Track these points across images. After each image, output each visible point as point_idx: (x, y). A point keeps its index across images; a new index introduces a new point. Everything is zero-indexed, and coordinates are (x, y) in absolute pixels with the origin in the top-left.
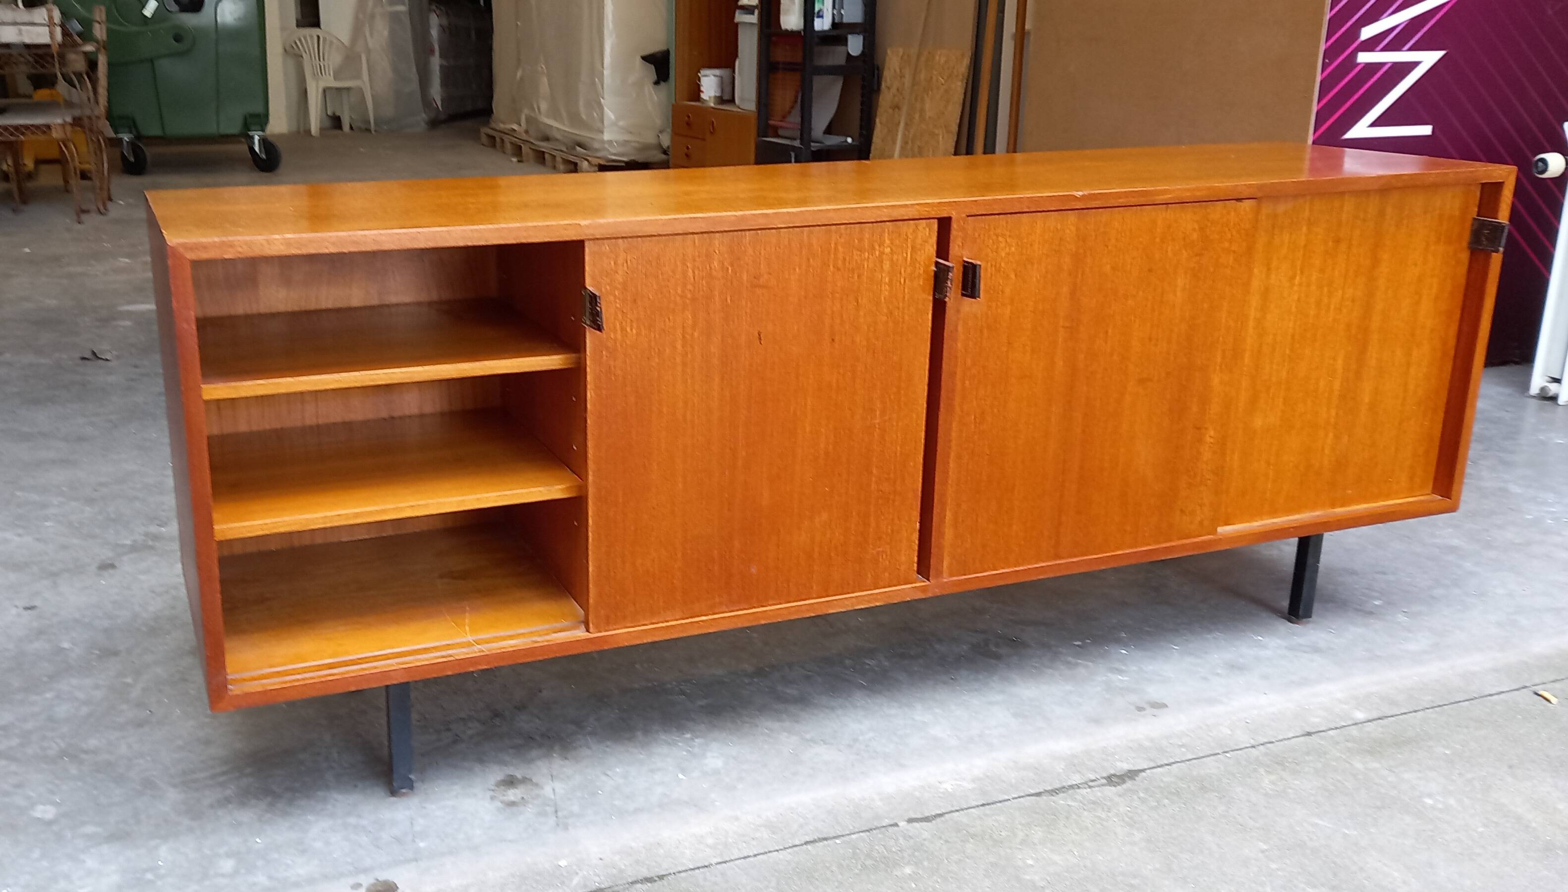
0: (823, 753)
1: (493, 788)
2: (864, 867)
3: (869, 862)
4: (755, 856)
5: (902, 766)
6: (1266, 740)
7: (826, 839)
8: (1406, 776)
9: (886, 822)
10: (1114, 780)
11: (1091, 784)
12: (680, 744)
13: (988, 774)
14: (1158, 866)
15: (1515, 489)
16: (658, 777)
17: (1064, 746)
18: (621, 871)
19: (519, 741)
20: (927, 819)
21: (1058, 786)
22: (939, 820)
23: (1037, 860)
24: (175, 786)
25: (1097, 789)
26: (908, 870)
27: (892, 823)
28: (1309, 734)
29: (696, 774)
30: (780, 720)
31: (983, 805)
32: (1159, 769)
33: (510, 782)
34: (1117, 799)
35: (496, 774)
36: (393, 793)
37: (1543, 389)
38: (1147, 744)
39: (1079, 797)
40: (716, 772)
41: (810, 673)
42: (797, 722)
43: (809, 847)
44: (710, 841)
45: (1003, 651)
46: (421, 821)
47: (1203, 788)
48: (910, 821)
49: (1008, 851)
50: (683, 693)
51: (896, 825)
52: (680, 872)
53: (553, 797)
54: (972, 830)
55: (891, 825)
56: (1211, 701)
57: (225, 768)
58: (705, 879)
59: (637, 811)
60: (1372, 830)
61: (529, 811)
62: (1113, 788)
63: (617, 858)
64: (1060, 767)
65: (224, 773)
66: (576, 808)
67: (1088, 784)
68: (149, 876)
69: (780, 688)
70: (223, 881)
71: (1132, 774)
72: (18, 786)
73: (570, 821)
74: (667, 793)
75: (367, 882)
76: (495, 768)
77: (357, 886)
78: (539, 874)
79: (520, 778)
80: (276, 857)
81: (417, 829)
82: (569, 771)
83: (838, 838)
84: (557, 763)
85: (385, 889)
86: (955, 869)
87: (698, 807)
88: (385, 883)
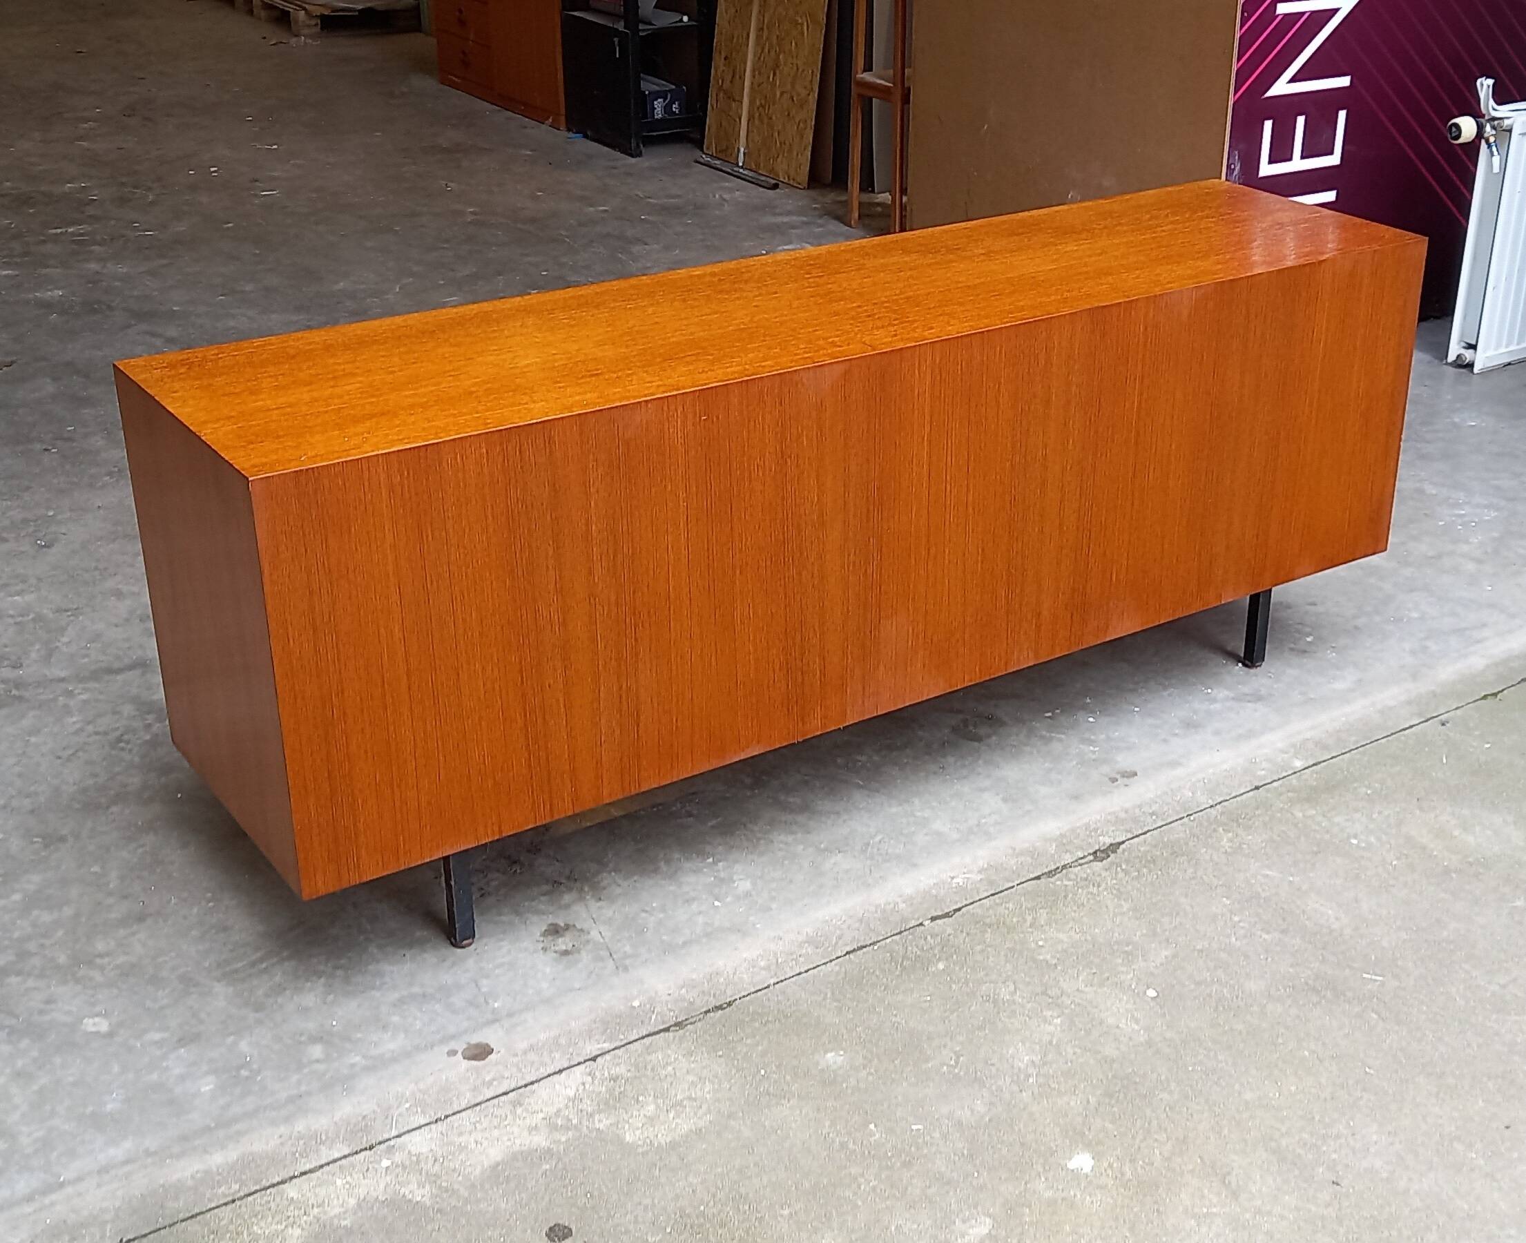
0: (840, 862)
1: (542, 939)
2: (904, 968)
3: (906, 964)
4: (806, 972)
5: (915, 865)
6: (1222, 799)
7: (865, 947)
8: (1337, 820)
9: (913, 923)
10: (1101, 854)
11: (1081, 861)
12: (705, 870)
13: (992, 864)
14: (1144, 931)
15: (1430, 490)
16: (694, 906)
17: (1052, 826)
18: (691, 1003)
19: (548, 888)
20: (947, 915)
21: (1053, 867)
22: (957, 913)
23: (1046, 940)
24: (219, 981)
25: (1086, 866)
26: (941, 966)
27: (918, 923)
28: (1257, 788)
29: (729, 899)
30: (792, 833)
31: (992, 895)
32: (1136, 839)
33: (555, 931)
34: (1104, 874)
35: (538, 925)
37: (1459, 356)
38: (1123, 815)
39: (1073, 877)
40: (748, 894)
41: (806, 778)
42: (809, 833)
43: (852, 956)
44: (762, 964)
45: (982, 731)
46: (485, 982)
47: (1174, 853)
48: (933, 919)
49: (1022, 936)
51: (921, 924)
52: (744, 997)
53: (602, 940)
54: (988, 921)
55: (917, 926)
56: (1174, 764)
57: (259, 955)
58: (769, 1000)
59: (686, 943)
60: (1311, 875)
61: (585, 957)
62: (1099, 864)
63: (683, 991)
64: (1052, 849)
65: (261, 960)
66: (628, 949)
67: (1078, 862)
68: (244, 1073)
69: (782, 798)
70: (321, 1067)
71: (1114, 847)
72: (49, 1001)
73: (627, 962)
74: (709, 921)
75: (460, 1046)
76: (535, 918)
77: (453, 1053)
78: (620, 1017)
79: (562, 925)
80: (359, 1035)
81: (484, 990)
82: (608, 912)
83: (874, 944)
84: (593, 905)
85: (480, 1052)
86: (979, 957)
87: (740, 930)
88: (478, 1046)
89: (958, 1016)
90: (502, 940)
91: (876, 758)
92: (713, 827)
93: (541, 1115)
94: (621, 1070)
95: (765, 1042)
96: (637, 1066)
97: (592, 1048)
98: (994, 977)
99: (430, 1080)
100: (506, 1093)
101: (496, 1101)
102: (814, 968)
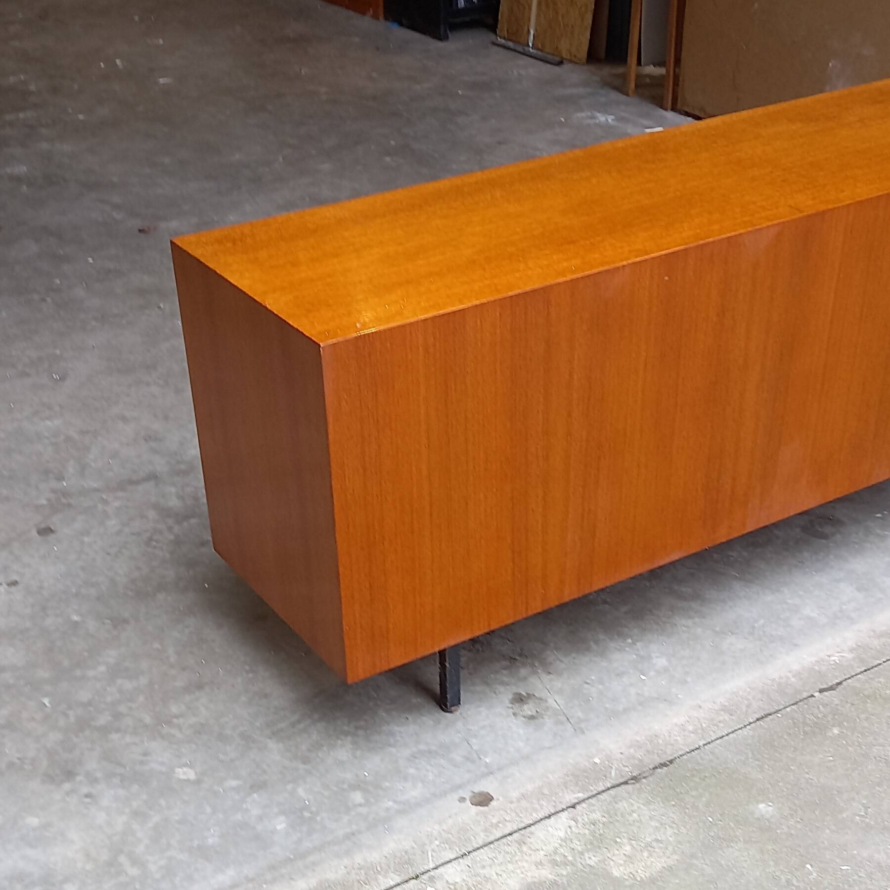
0: (734, 643)
1: (511, 705)
2: (805, 733)
3: (807, 729)
4: (727, 735)
5: (796, 645)
7: (770, 715)
9: (805, 695)
12: (627, 649)
13: (859, 644)
16: (625, 679)
18: (640, 761)
19: (507, 663)
20: (831, 688)
22: (840, 687)
24: (270, 738)
26: (836, 731)
27: (809, 695)
29: (652, 673)
30: (690, 617)
31: (865, 671)
33: (520, 699)
35: (506, 696)
40: (666, 670)
42: (704, 617)
43: (761, 722)
44: (691, 728)
45: (826, 531)
46: (474, 741)
48: (821, 691)
50: (605, 602)
51: (812, 696)
52: (681, 755)
53: (558, 707)
54: (866, 693)
55: (810, 697)
57: (296, 716)
58: (702, 759)
59: (626, 710)
61: (548, 722)
63: (632, 751)
65: (299, 721)
66: (580, 714)
68: (307, 814)
70: (363, 810)
73: (583, 725)
74: (639, 692)
75: (467, 795)
76: (502, 689)
77: (462, 800)
78: (585, 771)
79: (524, 694)
80: (387, 784)
81: (475, 747)
82: (558, 684)
83: (777, 712)
84: (545, 678)
85: (484, 799)
86: (866, 724)
87: (668, 700)
88: (481, 794)
89: (859, 774)
90: (479, 706)
91: (745, 554)
92: (626, 613)
93: (542, 853)
94: (597, 816)
95: (707, 794)
96: (608, 813)
97: (571, 797)
98: (881, 741)
99: (450, 821)
100: (510, 834)
101: (504, 840)
102: (733, 732)
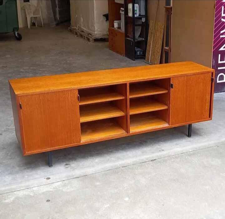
0: (113, 159)
1: (64, 165)
9: (119, 167)
10: (152, 161)
12: (92, 158)
16: (88, 163)
18: (81, 175)
19: (68, 159)
21: (144, 162)
22: (126, 167)
26: (120, 173)
29: (94, 162)
30: (107, 154)
32: (159, 159)
36: (50, 167)
38: (159, 156)
40: (97, 162)
42: (110, 155)
43: (107, 171)
44: (94, 171)
46: (54, 170)
48: (122, 167)
53: (73, 166)
59: (85, 168)
61: (69, 168)
64: (145, 159)
67: (148, 161)
68: (16, 178)
69: (109, 150)
70: (26, 178)
71: (155, 160)
73: (75, 169)
75: (46, 178)
77: (45, 178)
78: (70, 176)
79: (68, 164)
80: (33, 175)
84: (74, 162)
85: (48, 178)
87: (93, 166)
93: (53, 187)
94: (67, 182)
97: (64, 179)
101: (47, 185)
